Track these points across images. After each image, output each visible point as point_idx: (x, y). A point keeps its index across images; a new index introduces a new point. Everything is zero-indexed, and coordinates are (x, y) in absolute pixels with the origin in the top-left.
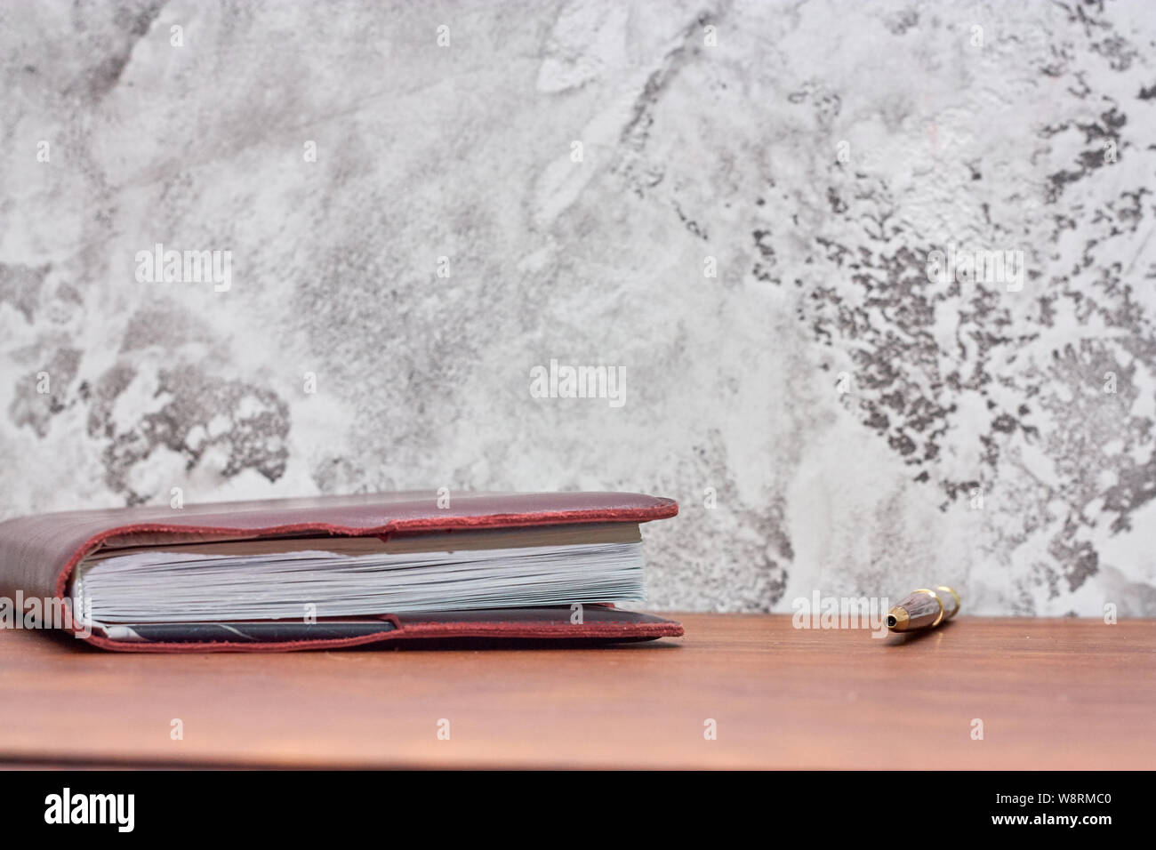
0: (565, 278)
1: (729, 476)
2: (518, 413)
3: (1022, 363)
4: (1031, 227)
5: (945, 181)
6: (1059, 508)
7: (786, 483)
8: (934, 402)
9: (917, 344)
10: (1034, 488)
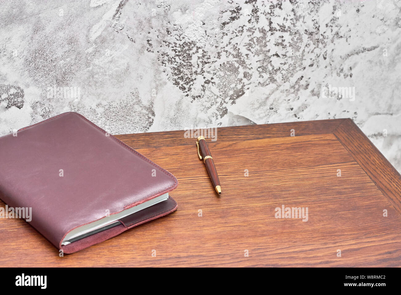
0: (97, 54)
1: (140, 99)
2: (85, 87)
3: (212, 68)
4: (216, 36)
5: (196, 25)
6: (219, 100)
7: (154, 99)
8: (191, 78)
9: (187, 65)
10: (214, 96)
